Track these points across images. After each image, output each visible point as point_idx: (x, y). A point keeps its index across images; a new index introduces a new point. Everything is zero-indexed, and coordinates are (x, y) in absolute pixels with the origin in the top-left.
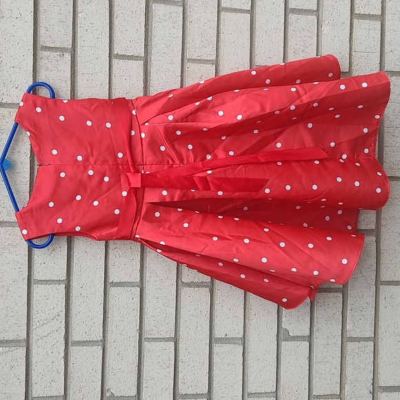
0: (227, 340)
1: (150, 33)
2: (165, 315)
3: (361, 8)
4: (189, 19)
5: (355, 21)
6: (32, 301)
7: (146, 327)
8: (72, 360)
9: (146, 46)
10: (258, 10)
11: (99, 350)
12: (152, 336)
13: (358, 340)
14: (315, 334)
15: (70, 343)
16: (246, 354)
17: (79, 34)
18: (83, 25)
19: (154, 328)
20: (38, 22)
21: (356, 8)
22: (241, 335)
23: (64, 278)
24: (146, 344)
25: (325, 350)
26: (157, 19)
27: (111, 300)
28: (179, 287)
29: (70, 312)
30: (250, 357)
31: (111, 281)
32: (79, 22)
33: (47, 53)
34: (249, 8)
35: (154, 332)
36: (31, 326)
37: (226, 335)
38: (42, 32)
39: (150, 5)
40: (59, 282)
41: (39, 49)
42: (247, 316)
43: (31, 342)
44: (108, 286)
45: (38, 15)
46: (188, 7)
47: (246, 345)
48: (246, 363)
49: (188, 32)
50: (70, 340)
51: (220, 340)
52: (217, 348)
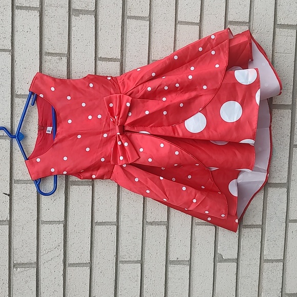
0: (178, 262)
1: (125, 41)
2: (134, 245)
3: (281, 20)
4: (153, 30)
5: (277, 30)
6: (40, 236)
7: (121, 253)
8: (68, 277)
9: (122, 50)
10: (205, 22)
11: (87, 269)
12: (125, 260)
13: (272, 261)
14: (241, 257)
15: (67, 265)
16: (192, 272)
17: (73, 43)
18: (75, 36)
19: (126, 254)
20: (43, 35)
21: (278, 20)
22: (188, 259)
23: (63, 219)
24: (120, 265)
25: (248, 268)
26: (130, 31)
27: (96, 235)
28: (145, 225)
29: (67, 243)
30: (194, 274)
31: (96, 221)
32: (73, 33)
33: (50, 57)
34: (198, 21)
35: (126, 257)
36: (40, 253)
37: (178, 259)
38: (46, 42)
39: (125, 20)
40: (59, 222)
41: (43, 54)
42: (193, 245)
43: (39, 264)
44: (94, 225)
45: (43, 29)
46: (153, 21)
47: (192, 266)
48: (191, 278)
49: (153, 40)
50: (67, 263)
51: (173, 262)
52: (170, 268)
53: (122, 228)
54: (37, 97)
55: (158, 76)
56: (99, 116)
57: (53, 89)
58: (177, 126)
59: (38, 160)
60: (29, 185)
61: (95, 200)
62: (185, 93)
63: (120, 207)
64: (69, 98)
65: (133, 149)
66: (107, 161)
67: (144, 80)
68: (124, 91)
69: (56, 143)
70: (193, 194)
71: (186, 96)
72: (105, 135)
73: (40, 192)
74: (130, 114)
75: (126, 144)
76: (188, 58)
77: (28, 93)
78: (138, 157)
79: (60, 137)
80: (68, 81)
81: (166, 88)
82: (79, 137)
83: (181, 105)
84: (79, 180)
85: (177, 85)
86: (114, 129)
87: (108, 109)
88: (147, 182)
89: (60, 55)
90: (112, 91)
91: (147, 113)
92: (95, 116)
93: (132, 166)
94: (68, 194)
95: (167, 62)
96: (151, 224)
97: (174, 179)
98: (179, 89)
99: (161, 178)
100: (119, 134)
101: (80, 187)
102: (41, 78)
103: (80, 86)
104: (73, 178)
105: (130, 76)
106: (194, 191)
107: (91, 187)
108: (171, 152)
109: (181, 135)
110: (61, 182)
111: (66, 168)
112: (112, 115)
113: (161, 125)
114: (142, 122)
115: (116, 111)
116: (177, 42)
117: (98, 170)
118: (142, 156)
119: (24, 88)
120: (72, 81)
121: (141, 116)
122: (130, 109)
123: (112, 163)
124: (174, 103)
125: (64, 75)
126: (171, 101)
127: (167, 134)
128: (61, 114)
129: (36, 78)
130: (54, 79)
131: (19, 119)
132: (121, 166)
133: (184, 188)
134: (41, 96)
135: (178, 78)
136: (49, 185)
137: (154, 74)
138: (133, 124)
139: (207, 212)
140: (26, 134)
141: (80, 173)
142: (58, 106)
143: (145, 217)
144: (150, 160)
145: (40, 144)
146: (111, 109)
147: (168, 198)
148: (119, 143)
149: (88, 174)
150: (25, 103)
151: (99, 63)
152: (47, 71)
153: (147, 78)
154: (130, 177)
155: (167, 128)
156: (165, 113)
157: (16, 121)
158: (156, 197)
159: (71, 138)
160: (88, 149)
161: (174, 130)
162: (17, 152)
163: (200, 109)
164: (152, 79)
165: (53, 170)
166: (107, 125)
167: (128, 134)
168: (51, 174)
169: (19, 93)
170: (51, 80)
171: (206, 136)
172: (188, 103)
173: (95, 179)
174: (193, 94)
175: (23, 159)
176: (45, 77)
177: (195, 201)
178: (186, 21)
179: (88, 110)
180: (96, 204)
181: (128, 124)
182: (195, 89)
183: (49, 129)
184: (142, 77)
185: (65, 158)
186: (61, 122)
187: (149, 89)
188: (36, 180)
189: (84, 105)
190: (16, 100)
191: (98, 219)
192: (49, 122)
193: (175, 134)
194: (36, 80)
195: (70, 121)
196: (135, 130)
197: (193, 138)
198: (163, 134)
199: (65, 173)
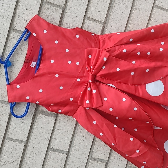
53: (70, 157)
54: (30, 35)
55: (134, 42)
56: (78, 63)
57: (45, 31)
58: (139, 87)
59: (18, 87)
60: (5, 105)
61: (55, 130)
62: (153, 61)
63: (73, 141)
64: (57, 42)
65: (99, 97)
66: (75, 101)
67: (122, 43)
68: (103, 48)
69: (36, 77)
70: (138, 145)
71: (153, 64)
72: (78, 80)
73: (12, 113)
74: (104, 68)
75: (94, 91)
76: (162, 34)
77: (23, 30)
78: (102, 105)
79: (41, 72)
80: (59, 28)
81: (139, 53)
82: (57, 76)
83: (147, 70)
84: (47, 110)
85: (149, 53)
86: (87, 76)
87: (87, 59)
88: (102, 126)
89: (58, 6)
90: (93, 45)
91: (118, 70)
92: (74, 62)
93: (93, 111)
94: (35, 120)
95: (145, 33)
96: (95, 159)
97: (123, 129)
98: (148, 57)
99: (115, 126)
100: (90, 81)
101: (46, 116)
102: (37, 20)
103: (68, 34)
104: (42, 108)
105: (111, 37)
106: (139, 143)
107: (55, 119)
108: (131, 107)
109: (141, 94)
110: (32, 109)
111: (39, 99)
112: (89, 65)
113: (126, 83)
114: (111, 77)
115: (93, 62)
116: (151, 21)
117: (65, 106)
118: (105, 105)
119: (21, 25)
120: (62, 29)
121: (112, 71)
122: (105, 63)
123: (79, 103)
124: (142, 68)
125: (56, 23)
126: (140, 65)
127: (130, 92)
128: (46, 54)
129: (33, 19)
130: (48, 24)
131: (11, 49)
132: (85, 109)
133: (132, 139)
134: (35, 35)
135: (150, 48)
136: (21, 109)
137: (131, 40)
138: (104, 76)
139: (145, 163)
140: (14, 63)
141: (50, 105)
142: (46, 47)
143: (91, 153)
144: (111, 109)
145: (22, 74)
146: (89, 60)
147: (116, 144)
148: (89, 89)
149: (55, 108)
150: (19, 37)
151: (87, 21)
152: (43, 17)
153: (125, 41)
154: (90, 119)
155: (130, 86)
156: (132, 73)
157: (8, 50)
158: (106, 140)
159: (50, 75)
160: (61, 88)
161: (136, 89)
162: (2, 76)
163: (161, 78)
164: (129, 43)
165: (28, 98)
166: (82, 72)
167: (98, 83)
168: (26, 100)
169: (16, 28)
170: (45, 24)
171: (161, 101)
172: (153, 70)
173: (61, 113)
174: (159, 64)
175: (5, 83)
176: (41, 21)
177: (138, 151)
178: (162, 6)
179: (70, 56)
180: (55, 133)
181: (100, 76)
182: (162, 61)
183: (34, 64)
184: (121, 40)
185: (41, 91)
186: (45, 60)
187: (125, 51)
188: (12, 103)
189: (67, 51)
190: (13, 33)
191: (53, 146)
192: (35, 58)
193: (136, 93)
194: (33, 21)
195: (52, 61)
196: (105, 81)
197: (151, 99)
198: (127, 90)
199: (37, 102)
